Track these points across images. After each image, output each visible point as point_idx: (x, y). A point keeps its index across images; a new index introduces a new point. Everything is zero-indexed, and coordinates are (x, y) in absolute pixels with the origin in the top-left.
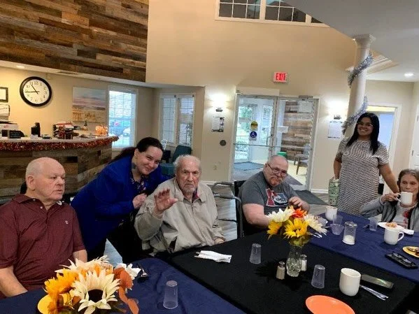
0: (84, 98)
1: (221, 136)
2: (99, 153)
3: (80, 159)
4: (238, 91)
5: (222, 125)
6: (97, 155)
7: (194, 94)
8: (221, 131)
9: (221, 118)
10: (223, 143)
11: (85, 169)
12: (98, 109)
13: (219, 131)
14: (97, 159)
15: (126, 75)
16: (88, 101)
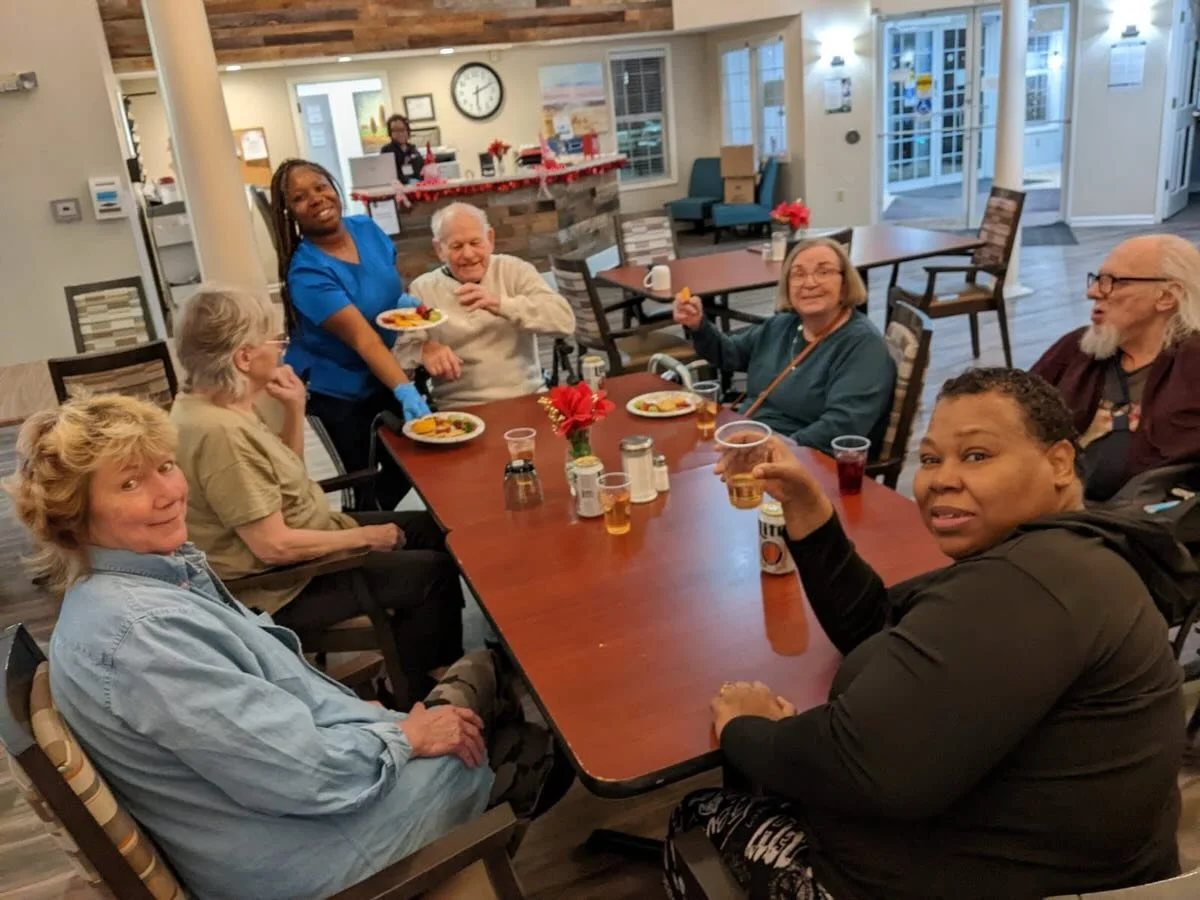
0: (562, 85)
1: (846, 123)
2: (593, 192)
3: (560, 203)
4: (875, 11)
5: (848, 94)
6: (589, 197)
7: (782, 33)
8: (845, 109)
9: (844, 81)
10: (853, 137)
11: (571, 222)
12: (592, 104)
13: (841, 110)
14: (589, 203)
15: (635, 22)
16: (571, 91)
